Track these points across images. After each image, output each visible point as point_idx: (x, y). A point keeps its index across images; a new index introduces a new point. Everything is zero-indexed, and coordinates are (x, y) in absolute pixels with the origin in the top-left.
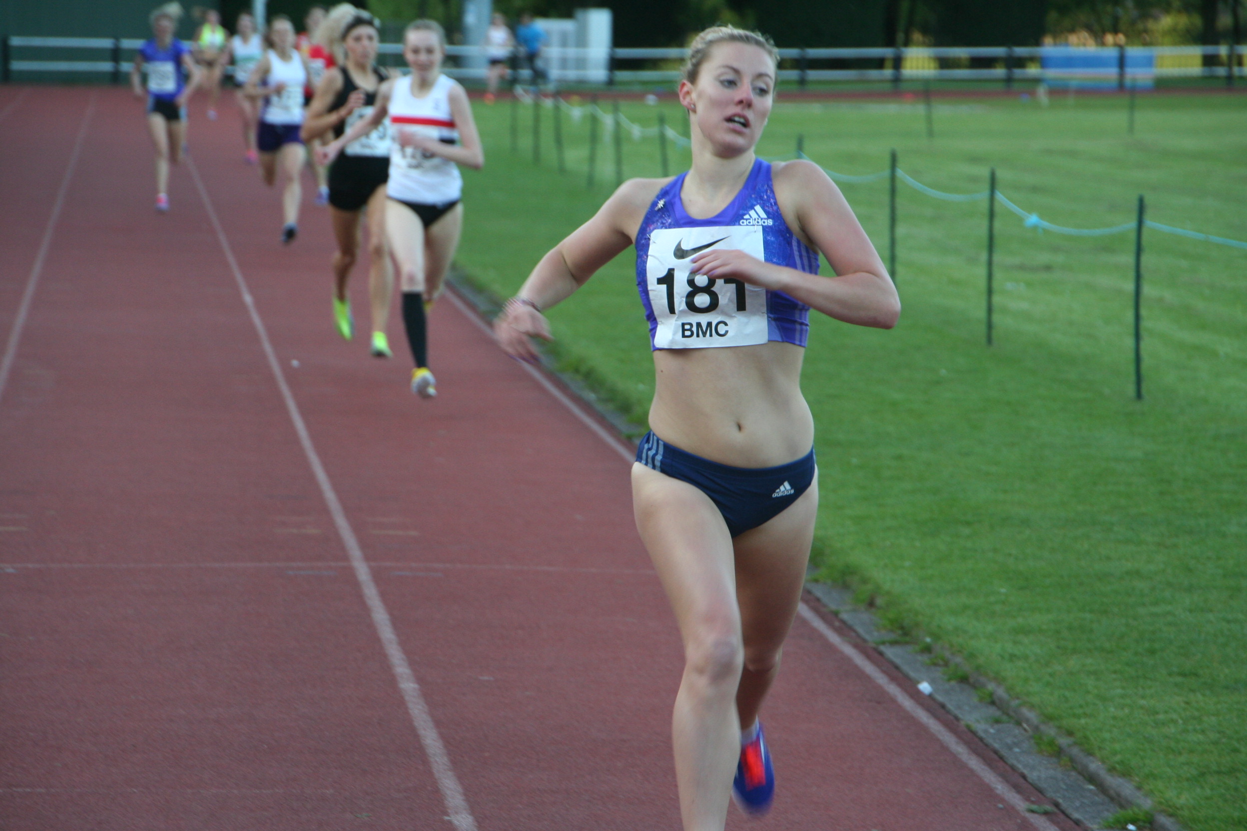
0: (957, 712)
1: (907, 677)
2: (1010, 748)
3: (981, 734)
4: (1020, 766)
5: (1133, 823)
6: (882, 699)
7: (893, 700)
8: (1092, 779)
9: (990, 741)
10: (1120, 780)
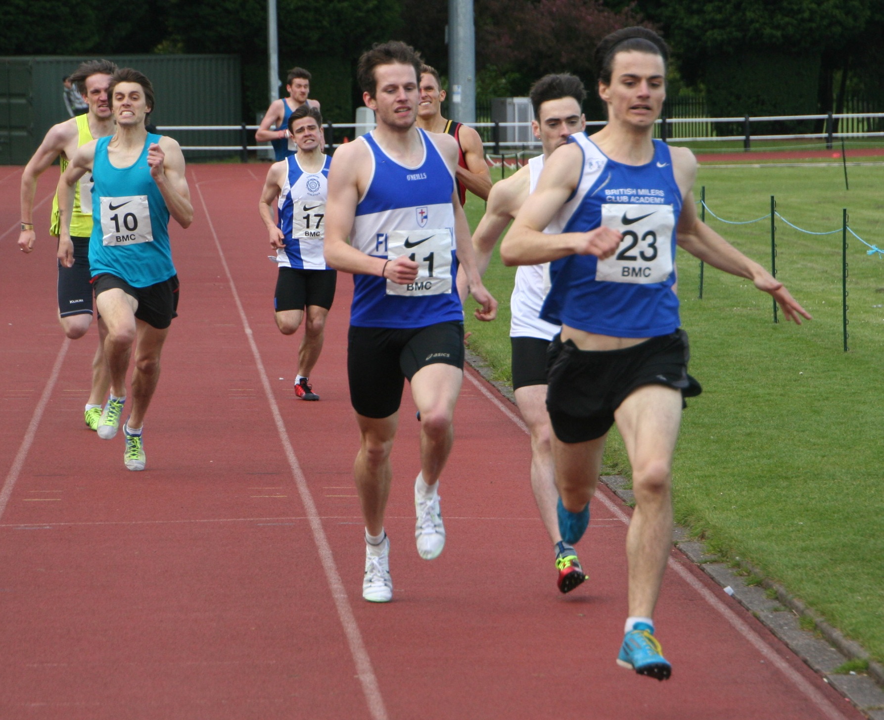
0: (749, 606)
1: (719, 584)
2: (781, 626)
3: (763, 618)
4: (785, 638)
5: (853, 670)
6: (695, 598)
7: (702, 599)
8: (834, 643)
9: (768, 623)
10: (851, 642)
